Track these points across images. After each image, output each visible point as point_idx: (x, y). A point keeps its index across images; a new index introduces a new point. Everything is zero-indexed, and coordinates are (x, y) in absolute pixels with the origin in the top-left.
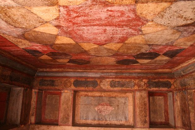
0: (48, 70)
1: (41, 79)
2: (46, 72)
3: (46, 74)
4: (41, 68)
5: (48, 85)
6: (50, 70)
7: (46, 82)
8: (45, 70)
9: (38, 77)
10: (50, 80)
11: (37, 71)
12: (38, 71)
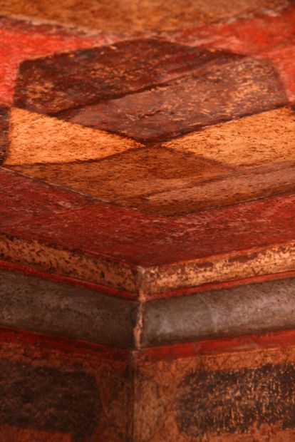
0: (221, 269)
1: (191, 363)
2: (216, 291)
3: (217, 318)
4: (165, 260)
5: (250, 415)
6: (240, 268)
7: (231, 393)
8: (197, 277)
9: (165, 347)
10: (266, 368)
11: (132, 298)
12: (143, 298)
